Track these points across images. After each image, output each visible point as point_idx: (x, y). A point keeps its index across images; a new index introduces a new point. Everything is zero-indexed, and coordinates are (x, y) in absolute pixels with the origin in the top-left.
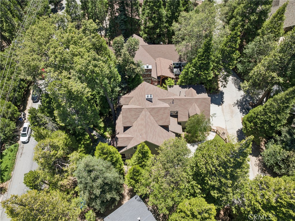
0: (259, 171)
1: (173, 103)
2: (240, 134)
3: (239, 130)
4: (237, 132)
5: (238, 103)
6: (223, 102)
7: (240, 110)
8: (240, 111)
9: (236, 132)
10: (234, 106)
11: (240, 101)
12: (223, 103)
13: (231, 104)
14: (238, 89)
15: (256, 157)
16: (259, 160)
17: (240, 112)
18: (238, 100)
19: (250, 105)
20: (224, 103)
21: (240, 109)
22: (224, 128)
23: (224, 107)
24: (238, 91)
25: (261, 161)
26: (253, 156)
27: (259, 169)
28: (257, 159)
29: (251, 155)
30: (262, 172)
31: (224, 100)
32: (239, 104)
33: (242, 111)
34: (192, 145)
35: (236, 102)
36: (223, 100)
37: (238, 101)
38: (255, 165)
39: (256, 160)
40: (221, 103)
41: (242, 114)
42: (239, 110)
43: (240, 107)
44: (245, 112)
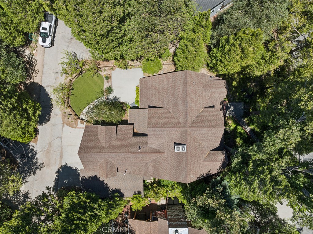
0: (35, 63)
1: (140, 147)
2: (46, 116)
3: (45, 123)
4: (48, 120)
5: (36, 168)
6: (58, 172)
7: (35, 156)
8: (35, 154)
9: (51, 119)
10: (43, 163)
11: (31, 173)
12: (59, 170)
13: (45, 167)
14: (29, 196)
15: (34, 82)
16: (31, 78)
17: (36, 152)
18: (34, 174)
19: (18, 164)
20: (57, 170)
21: (36, 158)
22: (66, 126)
23: (58, 162)
24: (29, 192)
25: (29, 76)
26: (38, 83)
27: (35, 66)
28: (34, 79)
29: (40, 85)
30: (33, 62)
31: (55, 176)
32: (34, 167)
33: (33, 153)
34: (117, 100)
35: (38, 171)
36: (57, 176)
37: (35, 172)
38: (38, 72)
39: (35, 77)
40: (61, 170)
41: (35, 150)
42: (37, 156)
43: (34, 161)
44: (29, 153)
